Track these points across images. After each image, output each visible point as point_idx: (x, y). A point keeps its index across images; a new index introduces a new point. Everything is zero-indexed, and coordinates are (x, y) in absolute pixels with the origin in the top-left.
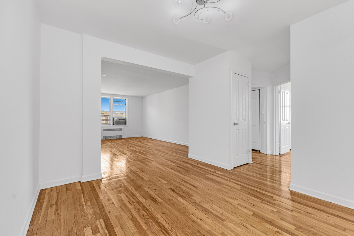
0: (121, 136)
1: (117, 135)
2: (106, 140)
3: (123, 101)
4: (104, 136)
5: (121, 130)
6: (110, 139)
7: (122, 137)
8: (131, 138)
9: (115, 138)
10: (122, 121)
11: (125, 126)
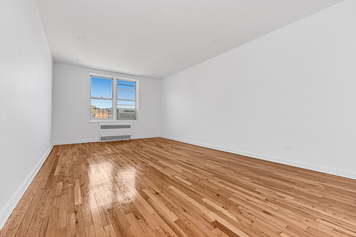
0: (129, 136)
1: (124, 135)
2: (107, 142)
3: (132, 85)
4: (102, 136)
5: (129, 127)
6: (112, 142)
7: (131, 138)
8: (143, 140)
9: (119, 140)
10: (130, 115)
11: (135, 121)
